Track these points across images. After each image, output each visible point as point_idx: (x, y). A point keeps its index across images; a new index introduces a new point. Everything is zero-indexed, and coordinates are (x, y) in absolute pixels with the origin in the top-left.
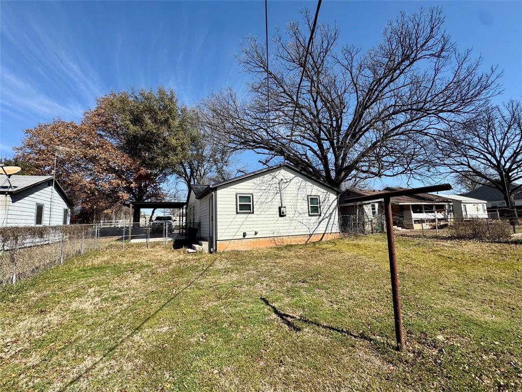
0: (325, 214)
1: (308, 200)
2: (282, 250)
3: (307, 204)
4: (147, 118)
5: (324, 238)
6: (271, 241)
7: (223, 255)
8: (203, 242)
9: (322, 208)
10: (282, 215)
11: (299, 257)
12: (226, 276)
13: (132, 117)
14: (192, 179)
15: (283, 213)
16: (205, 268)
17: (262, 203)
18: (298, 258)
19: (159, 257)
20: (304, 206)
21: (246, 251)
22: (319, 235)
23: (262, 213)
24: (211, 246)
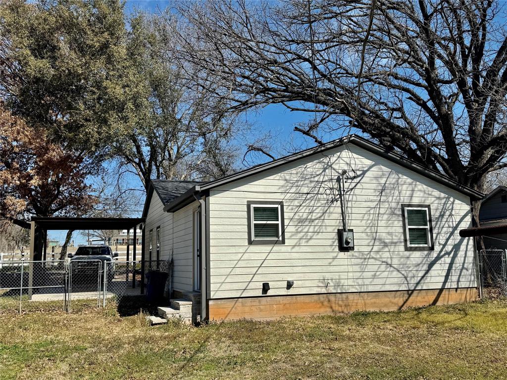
0: (444, 245)
1: (403, 215)
2: (346, 322)
3: (401, 223)
4: (62, 41)
5: (441, 299)
6: (322, 303)
7: (222, 331)
8: (181, 303)
9: (435, 231)
10: (344, 246)
11: (383, 339)
12: (231, 373)
13: (32, 41)
14: (154, 167)
15: (348, 243)
16: (188, 356)
17: (301, 221)
18: (380, 341)
19: (93, 332)
20: (396, 228)
21: (268, 323)
22: (431, 292)
23: (303, 242)
24: (196, 311)
